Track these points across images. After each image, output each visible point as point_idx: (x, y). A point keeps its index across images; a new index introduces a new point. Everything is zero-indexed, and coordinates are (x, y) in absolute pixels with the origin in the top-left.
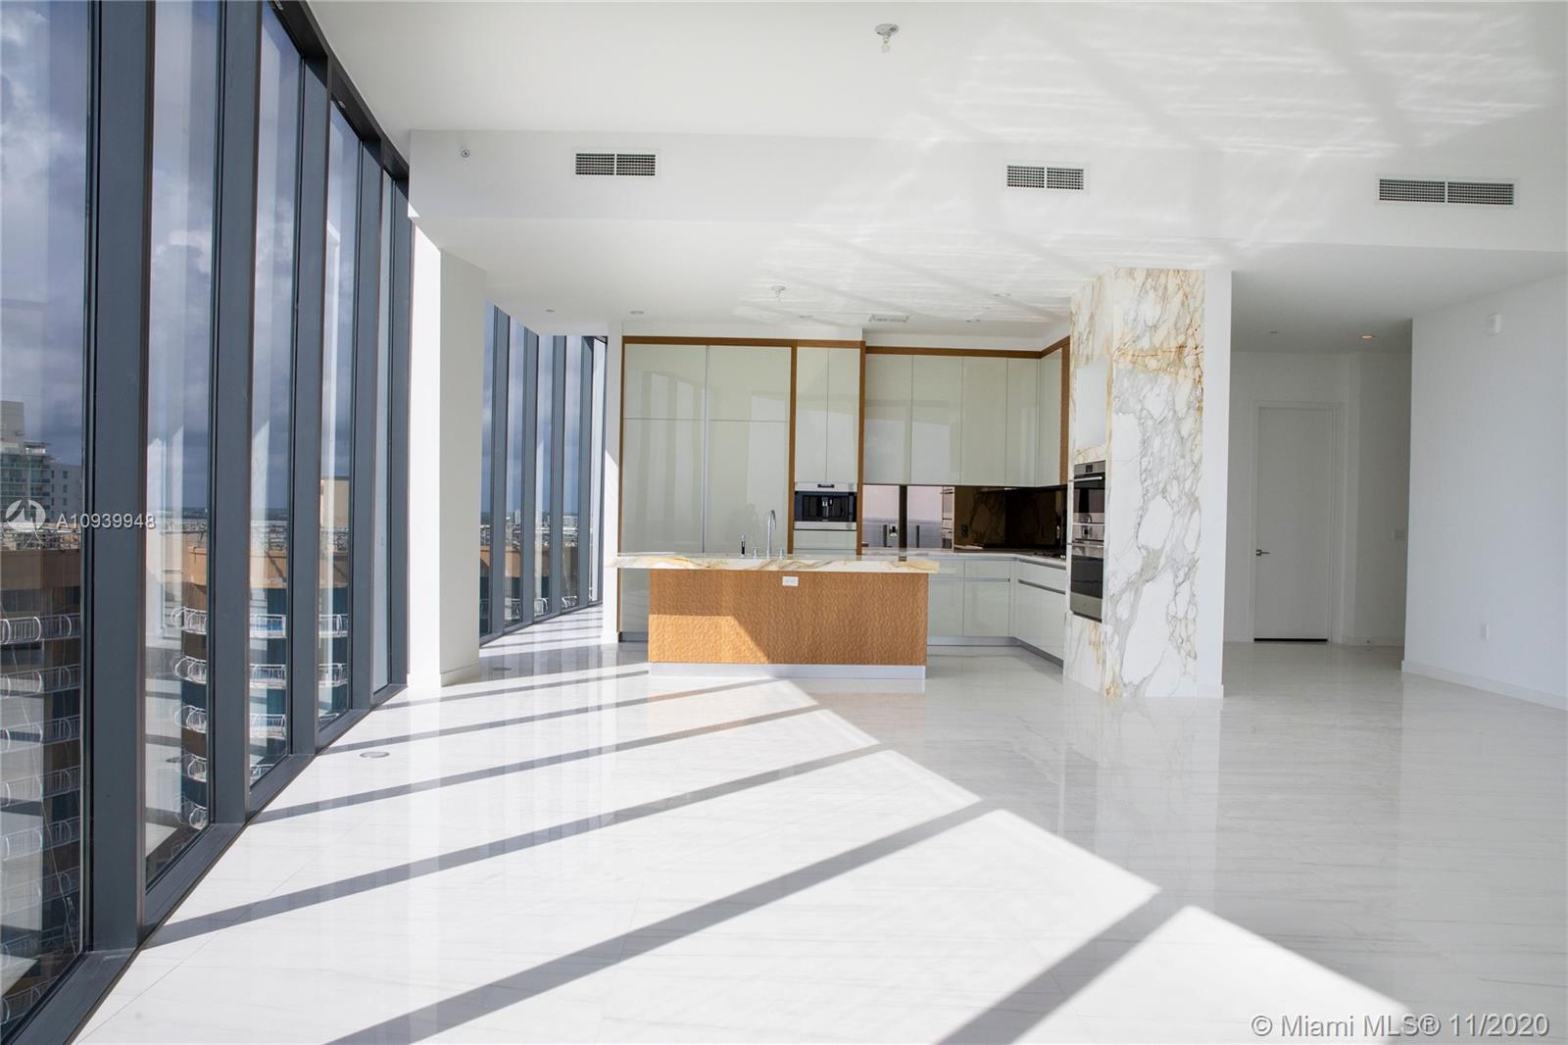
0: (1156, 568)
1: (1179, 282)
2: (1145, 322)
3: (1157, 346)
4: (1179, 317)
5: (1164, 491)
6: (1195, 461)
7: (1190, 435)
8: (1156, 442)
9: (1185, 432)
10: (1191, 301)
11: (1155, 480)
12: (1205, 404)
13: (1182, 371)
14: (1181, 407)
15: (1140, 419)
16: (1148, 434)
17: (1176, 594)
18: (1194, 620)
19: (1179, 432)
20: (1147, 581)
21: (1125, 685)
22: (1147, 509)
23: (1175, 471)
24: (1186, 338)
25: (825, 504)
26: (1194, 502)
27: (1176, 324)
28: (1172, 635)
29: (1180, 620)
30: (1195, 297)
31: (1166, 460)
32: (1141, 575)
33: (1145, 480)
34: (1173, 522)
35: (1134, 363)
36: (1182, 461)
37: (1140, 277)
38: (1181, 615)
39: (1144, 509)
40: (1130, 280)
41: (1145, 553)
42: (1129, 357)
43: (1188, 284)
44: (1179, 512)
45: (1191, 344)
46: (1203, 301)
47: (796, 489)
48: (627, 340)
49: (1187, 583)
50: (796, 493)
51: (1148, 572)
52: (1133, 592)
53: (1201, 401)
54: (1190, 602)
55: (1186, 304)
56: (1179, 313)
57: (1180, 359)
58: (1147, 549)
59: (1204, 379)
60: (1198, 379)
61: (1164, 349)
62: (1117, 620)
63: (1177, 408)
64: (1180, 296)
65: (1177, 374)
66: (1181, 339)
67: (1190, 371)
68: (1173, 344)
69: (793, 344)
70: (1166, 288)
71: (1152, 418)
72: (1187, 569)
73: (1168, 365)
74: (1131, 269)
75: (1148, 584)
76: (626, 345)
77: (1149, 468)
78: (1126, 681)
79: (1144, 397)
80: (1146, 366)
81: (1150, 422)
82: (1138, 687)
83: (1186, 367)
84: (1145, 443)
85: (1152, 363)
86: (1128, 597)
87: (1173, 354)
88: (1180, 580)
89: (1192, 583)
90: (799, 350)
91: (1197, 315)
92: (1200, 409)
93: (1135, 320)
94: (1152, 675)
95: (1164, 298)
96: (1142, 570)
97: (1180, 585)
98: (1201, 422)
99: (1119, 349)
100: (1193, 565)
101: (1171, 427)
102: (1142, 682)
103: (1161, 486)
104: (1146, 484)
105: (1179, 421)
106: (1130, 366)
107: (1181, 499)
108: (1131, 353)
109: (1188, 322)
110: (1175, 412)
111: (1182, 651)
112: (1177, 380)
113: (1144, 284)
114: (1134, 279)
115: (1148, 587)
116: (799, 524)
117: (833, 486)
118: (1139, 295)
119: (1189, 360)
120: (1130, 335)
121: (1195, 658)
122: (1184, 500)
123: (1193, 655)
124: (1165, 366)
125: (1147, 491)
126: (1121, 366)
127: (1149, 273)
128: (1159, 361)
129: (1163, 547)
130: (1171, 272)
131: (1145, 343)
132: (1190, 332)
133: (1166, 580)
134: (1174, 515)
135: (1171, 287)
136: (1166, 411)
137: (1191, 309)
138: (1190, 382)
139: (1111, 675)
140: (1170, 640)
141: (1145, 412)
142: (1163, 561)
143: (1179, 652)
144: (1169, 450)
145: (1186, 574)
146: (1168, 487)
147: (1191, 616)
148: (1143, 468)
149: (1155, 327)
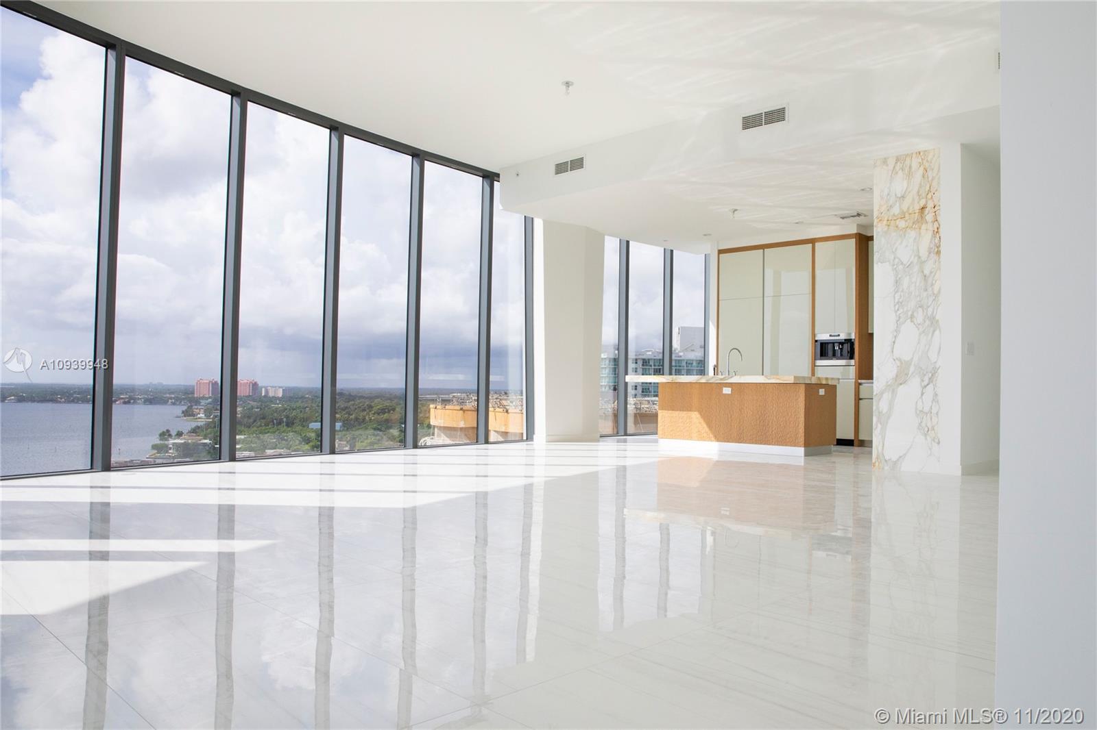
0: (907, 374)
1: (920, 161)
2: (896, 195)
3: (905, 211)
4: (920, 186)
5: (912, 317)
6: (935, 292)
7: (931, 272)
8: (906, 281)
9: (927, 272)
10: (930, 173)
11: (905, 309)
12: (942, 249)
13: (924, 227)
14: (924, 253)
15: (894, 265)
16: (900, 276)
17: (922, 394)
18: (937, 413)
19: (923, 272)
20: (901, 384)
21: (886, 461)
22: (900, 331)
23: (920, 301)
24: (927, 202)
25: (837, 348)
26: (933, 322)
27: (918, 192)
28: (920, 424)
29: (927, 413)
30: (933, 169)
31: (913, 293)
32: (896, 380)
33: (898, 310)
34: (919, 339)
35: (889, 226)
36: (925, 294)
37: (891, 162)
38: (926, 409)
39: (897, 331)
40: (884, 167)
41: (899, 364)
42: (885, 222)
43: (927, 161)
44: (923, 332)
45: (930, 205)
46: (939, 171)
47: (816, 339)
48: (721, 252)
49: (931, 385)
50: (816, 341)
51: (901, 377)
52: (890, 393)
53: (938, 247)
54: (934, 400)
55: (926, 176)
56: (921, 184)
57: (922, 217)
58: (900, 360)
59: (940, 230)
60: (936, 230)
61: (910, 212)
62: (879, 413)
63: (921, 255)
64: (921, 170)
65: (920, 229)
66: (922, 203)
67: (930, 225)
68: (917, 207)
69: (812, 241)
70: (910, 167)
71: (902, 263)
72: (930, 375)
73: (914, 223)
74: (885, 159)
75: (902, 386)
76: (721, 255)
77: (901, 300)
78: (887, 458)
79: (896, 249)
80: (897, 227)
81: (901, 267)
82: (895, 463)
83: (927, 223)
84: (897, 282)
85: (902, 224)
86: (887, 396)
87: (917, 214)
88: (925, 383)
89: (935, 386)
90: (817, 244)
91: (935, 184)
92: (938, 253)
93: (888, 194)
94: (905, 455)
95: (910, 175)
96: (897, 376)
97: (925, 387)
98: (940, 262)
99: (877, 218)
100: (934, 372)
101: (916, 269)
102: (898, 460)
103: (910, 313)
104: (899, 312)
105: (922, 263)
106: (886, 229)
107: (925, 322)
108: (886, 219)
109: (928, 188)
110: (919, 257)
111: (928, 438)
112: (920, 234)
113: (894, 167)
114: (887, 165)
115: (901, 390)
116: (819, 362)
117: (839, 335)
118: (891, 176)
119: (929, 217)
120: (885, 206)
121: (939, 443)
122: (928, 322)
123: (937, 441)
124: (911, 225)
125: (899, 317)
126: (879, 229)
127: (898, 160)
128: (906, 221)
129: (912, 358)
130: (914, 156)
131: (896, 210)
132: (929, 196)
133: (914, 384)
134: (920, 334)
135: (915, 165)
136: (913, 257)
137: (930, 179)
138: (930, 234)
139: (876, 452)
140: (919, 428)
141: (897, 260)
142: (912, 369)
143: (926, 439)
144: (915, 286)
145: (930, 379)
146: (915, 314)
147: (934, 411)
148: (896, 301)
149: (903, 197)
